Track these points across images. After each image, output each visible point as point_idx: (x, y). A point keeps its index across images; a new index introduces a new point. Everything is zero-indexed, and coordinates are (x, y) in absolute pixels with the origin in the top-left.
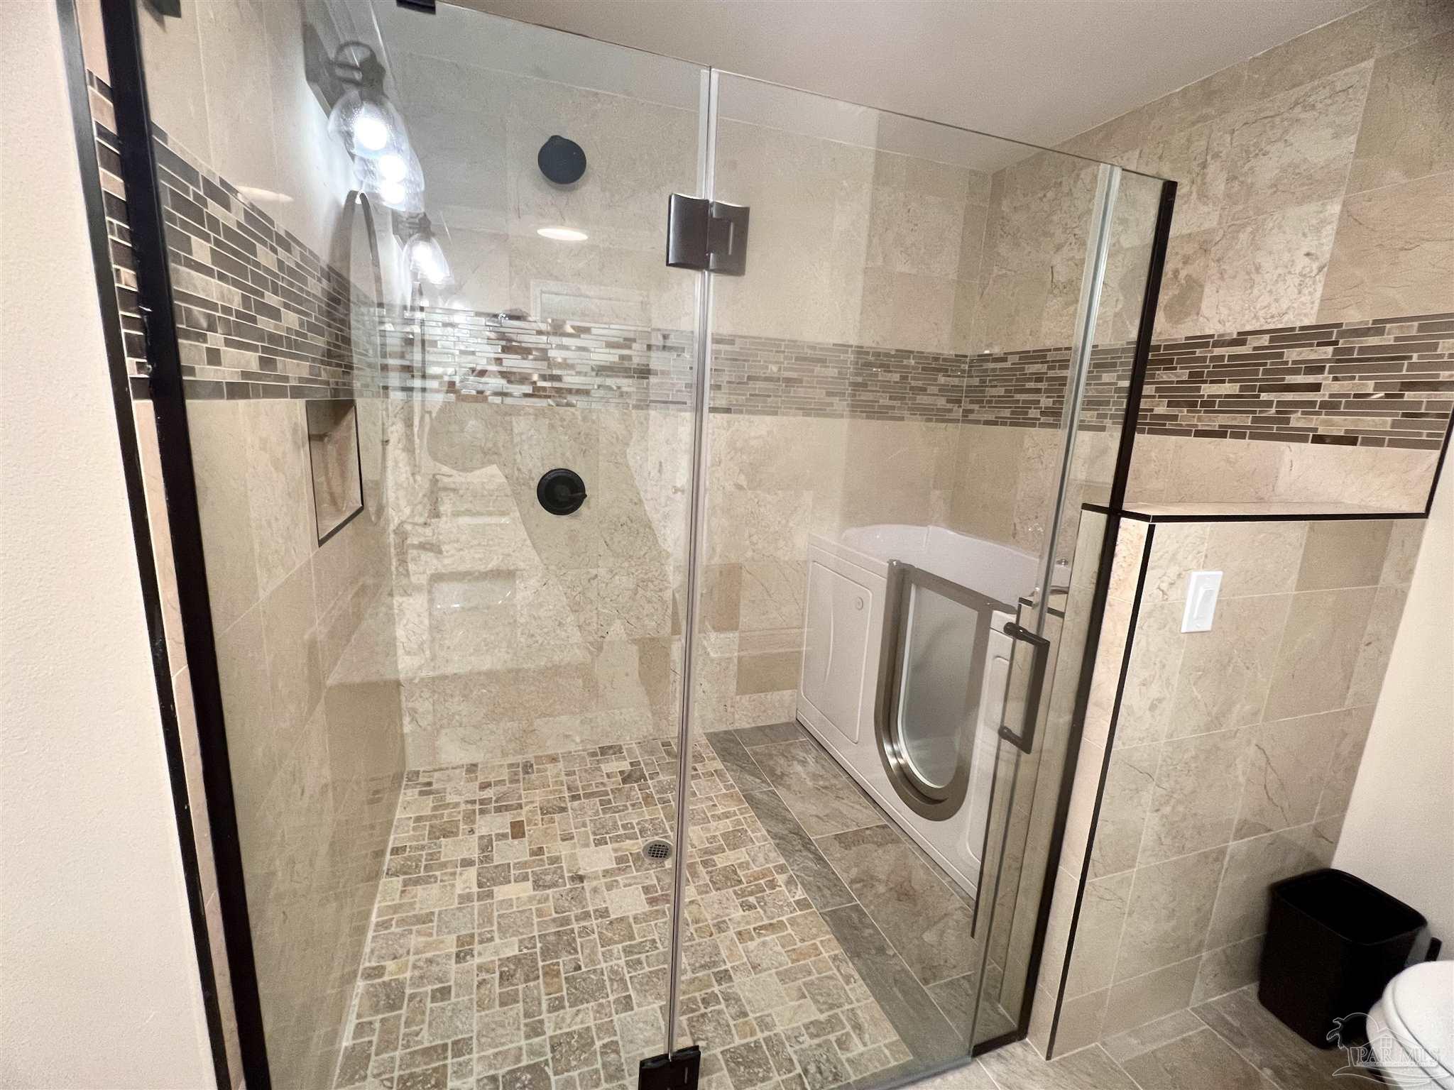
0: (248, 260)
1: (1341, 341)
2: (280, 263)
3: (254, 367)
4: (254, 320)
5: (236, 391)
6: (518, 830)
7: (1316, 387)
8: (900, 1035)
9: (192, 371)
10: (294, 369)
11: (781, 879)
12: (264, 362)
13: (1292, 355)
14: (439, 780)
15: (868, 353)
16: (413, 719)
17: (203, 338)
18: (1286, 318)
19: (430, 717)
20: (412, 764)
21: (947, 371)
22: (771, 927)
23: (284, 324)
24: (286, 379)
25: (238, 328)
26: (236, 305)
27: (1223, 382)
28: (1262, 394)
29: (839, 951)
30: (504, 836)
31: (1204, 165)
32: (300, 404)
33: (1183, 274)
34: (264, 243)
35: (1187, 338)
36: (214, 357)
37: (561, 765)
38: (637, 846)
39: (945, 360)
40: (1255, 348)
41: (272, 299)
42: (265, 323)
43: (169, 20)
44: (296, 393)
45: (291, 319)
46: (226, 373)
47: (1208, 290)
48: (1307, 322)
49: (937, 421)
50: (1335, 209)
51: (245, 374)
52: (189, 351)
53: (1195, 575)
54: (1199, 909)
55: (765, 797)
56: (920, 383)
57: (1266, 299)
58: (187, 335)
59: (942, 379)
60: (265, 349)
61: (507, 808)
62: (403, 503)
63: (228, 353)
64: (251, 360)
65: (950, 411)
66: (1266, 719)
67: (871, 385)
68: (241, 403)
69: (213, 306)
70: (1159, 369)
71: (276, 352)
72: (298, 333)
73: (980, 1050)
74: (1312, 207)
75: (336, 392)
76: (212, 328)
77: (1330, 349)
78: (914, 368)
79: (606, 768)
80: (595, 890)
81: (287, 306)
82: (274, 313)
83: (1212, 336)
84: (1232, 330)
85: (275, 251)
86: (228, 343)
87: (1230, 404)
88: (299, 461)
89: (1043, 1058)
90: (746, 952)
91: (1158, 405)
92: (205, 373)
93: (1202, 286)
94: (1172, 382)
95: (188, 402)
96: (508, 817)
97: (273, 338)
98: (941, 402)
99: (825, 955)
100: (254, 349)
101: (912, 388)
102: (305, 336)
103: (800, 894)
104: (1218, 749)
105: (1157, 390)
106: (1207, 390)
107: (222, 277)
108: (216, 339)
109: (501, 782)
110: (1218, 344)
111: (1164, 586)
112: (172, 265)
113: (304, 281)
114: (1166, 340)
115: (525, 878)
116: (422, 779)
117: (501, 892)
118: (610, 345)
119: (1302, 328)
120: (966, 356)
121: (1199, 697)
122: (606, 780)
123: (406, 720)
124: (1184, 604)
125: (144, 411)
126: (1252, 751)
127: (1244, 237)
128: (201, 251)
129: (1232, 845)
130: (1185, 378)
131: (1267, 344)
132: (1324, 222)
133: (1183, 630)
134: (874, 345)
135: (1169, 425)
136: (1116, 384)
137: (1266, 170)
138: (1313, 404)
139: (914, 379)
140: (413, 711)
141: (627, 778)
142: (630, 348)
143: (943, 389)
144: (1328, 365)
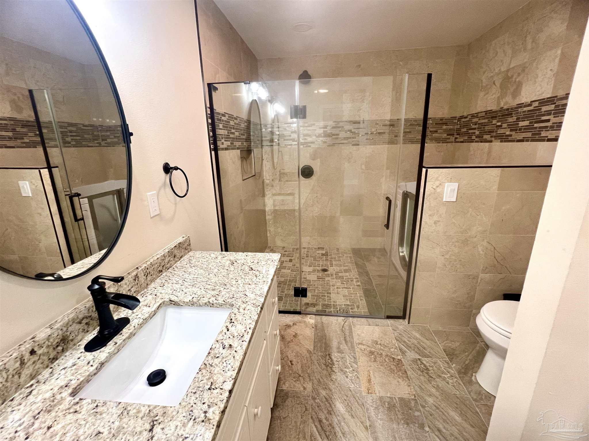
0: (228, 125)
1: (557, 102)
2: (235, 123)
3: (229, 144)
4: (229, 136)
5: (226, 149)
6: (291, 261)
7: (548, 121)
8: (369, 310)
9: (219, 146)
10: (238, 144)
11: (355, 280)
12: (231, 143)
13: (544, 109)
14: (275, 249)
15: (411, 121)
16: (270, 233)
17: (221, 141)
18: (543, 95)
19: (274, 233)
20: (269, 245)
21: (447, 123)
22: (347, 288)
23: (236, 135)
24: (236, 146)
25: (227, 138)
26: (226, 134)
27: (525, 121)
28: (535, 124)
29: (363, 295)
30: (287, 261)
31: (526, 37)
32: (239, 151)
33: (517, 80)
34: (232, 120)
35: (517, 105)
36: (223, 144)
37: (306, 250)
38: (320, 268)
39: (445, 120)
40: (535, 107)
41: (233, 131)
42: (232, 136)
43: (217, 91)
44: (238, 149)
45: (237, 134)
46: (225, 146)
47: (524, 86)
48: (549, 96)
49: (443, 143)
50: (559, 52)
51: (228, 146)
52: (219, 143)
53: (446, 184)
54: (468, 294)
55: (362, 264)
56: (434, 129)
57: (539, 88)
58: (219, 141)
59: (445, 127)
60: (231, 141)
61: (290, 256)
62: (267, 176)
63: (225, 142)
64: (229, 143)
65: (449, 139)
66: (490, 233)
67: (413, 132)
68: (227, 151)
69: (223, 135)
70: (508, 117)
71: (233, 141)
72: (239, 136)
73: (389, 317)
74: (553, 51)
75: (248, 148)
76: (222, 139)
77: (553, 106)
78: (431, 124)
79: (318, 252)
80: (305, 274)
81: (236, 131)
82: (233, 133)
83: (523, 104)
84: (529, 101)
85: (234, 121)
86: (225, 141)
87: (526, 129)
88: (238, 162)
89: (407, 323)
90: (337, 291)
91: (507, 131)
92: (222, 146)
93: (522, 84)
94: (511, 122)
95: (219, 152)
96: (289, 258)
97: (233, 138)
98: (445, 135)
99: (358, 295)
100: (229, 141)
101: (430, 131)
102: (240, 137)
103: (359, 283)
104: (468, 241)
105: (508, 125)
106: (521, 124)
107: (224, 130)
108: (223, 140)
109: (290, 251)
110: (525, 106)
111: (434, 187)
112: (217, 130)
113: (240, 125)
114: (512, 106)
115: (289, 269)
116: (271, 248)
117: (283, 271)
118: (320, 128)
119: (548, 98)
120: (456, 117)
121: (456, 222)
122: (317, 254)
123: (268, 232)
124: (443, 193)
125: (213, 152)
126: (485, 243)
127: (535, 64)
128: (221, 126)
129: (482, 275)
130: (515, 120)
131: (537, 105)
132: (556, 57)
133: (444, 200)
134: (414, 117)
135: (510, 138)
136: (496, 124)
137: (543, 37)
138: (547, 127)
139: (431, 128)
140: (270, 231)
141: (323, 255)
142: (326, 128)
143: (445, 131)
144: (553, 112)
